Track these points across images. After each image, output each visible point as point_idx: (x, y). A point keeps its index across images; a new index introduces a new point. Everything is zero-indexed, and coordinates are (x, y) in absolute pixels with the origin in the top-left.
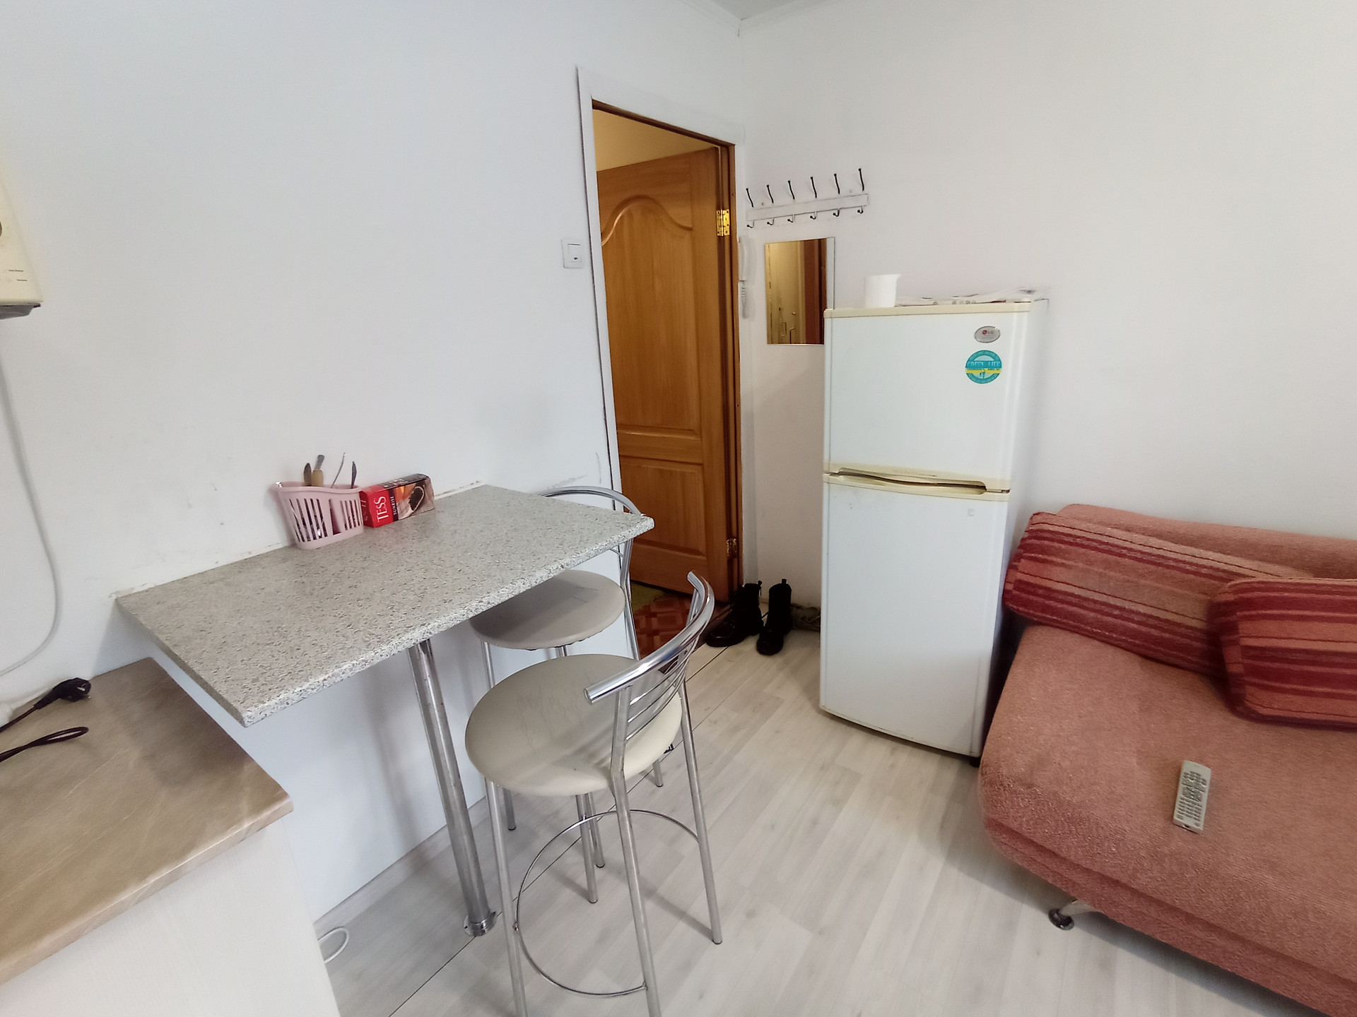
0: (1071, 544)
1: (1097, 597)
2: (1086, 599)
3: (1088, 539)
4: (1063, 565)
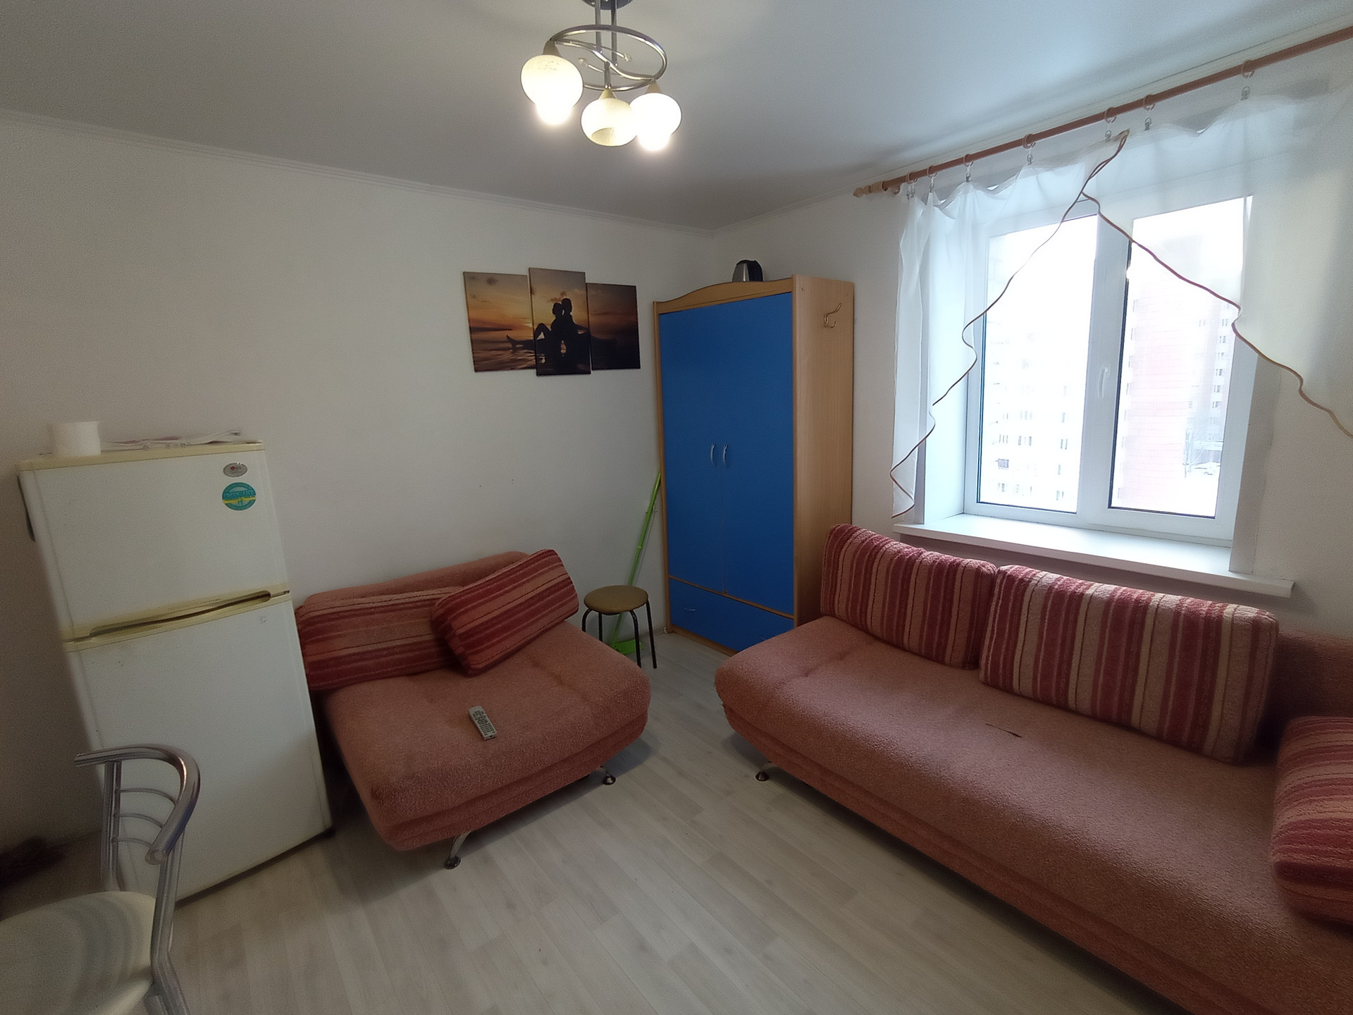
0: (338, 619)
1: (370, 648)
2: (364, 653)
3: (347, 611)
4: (339, 636)
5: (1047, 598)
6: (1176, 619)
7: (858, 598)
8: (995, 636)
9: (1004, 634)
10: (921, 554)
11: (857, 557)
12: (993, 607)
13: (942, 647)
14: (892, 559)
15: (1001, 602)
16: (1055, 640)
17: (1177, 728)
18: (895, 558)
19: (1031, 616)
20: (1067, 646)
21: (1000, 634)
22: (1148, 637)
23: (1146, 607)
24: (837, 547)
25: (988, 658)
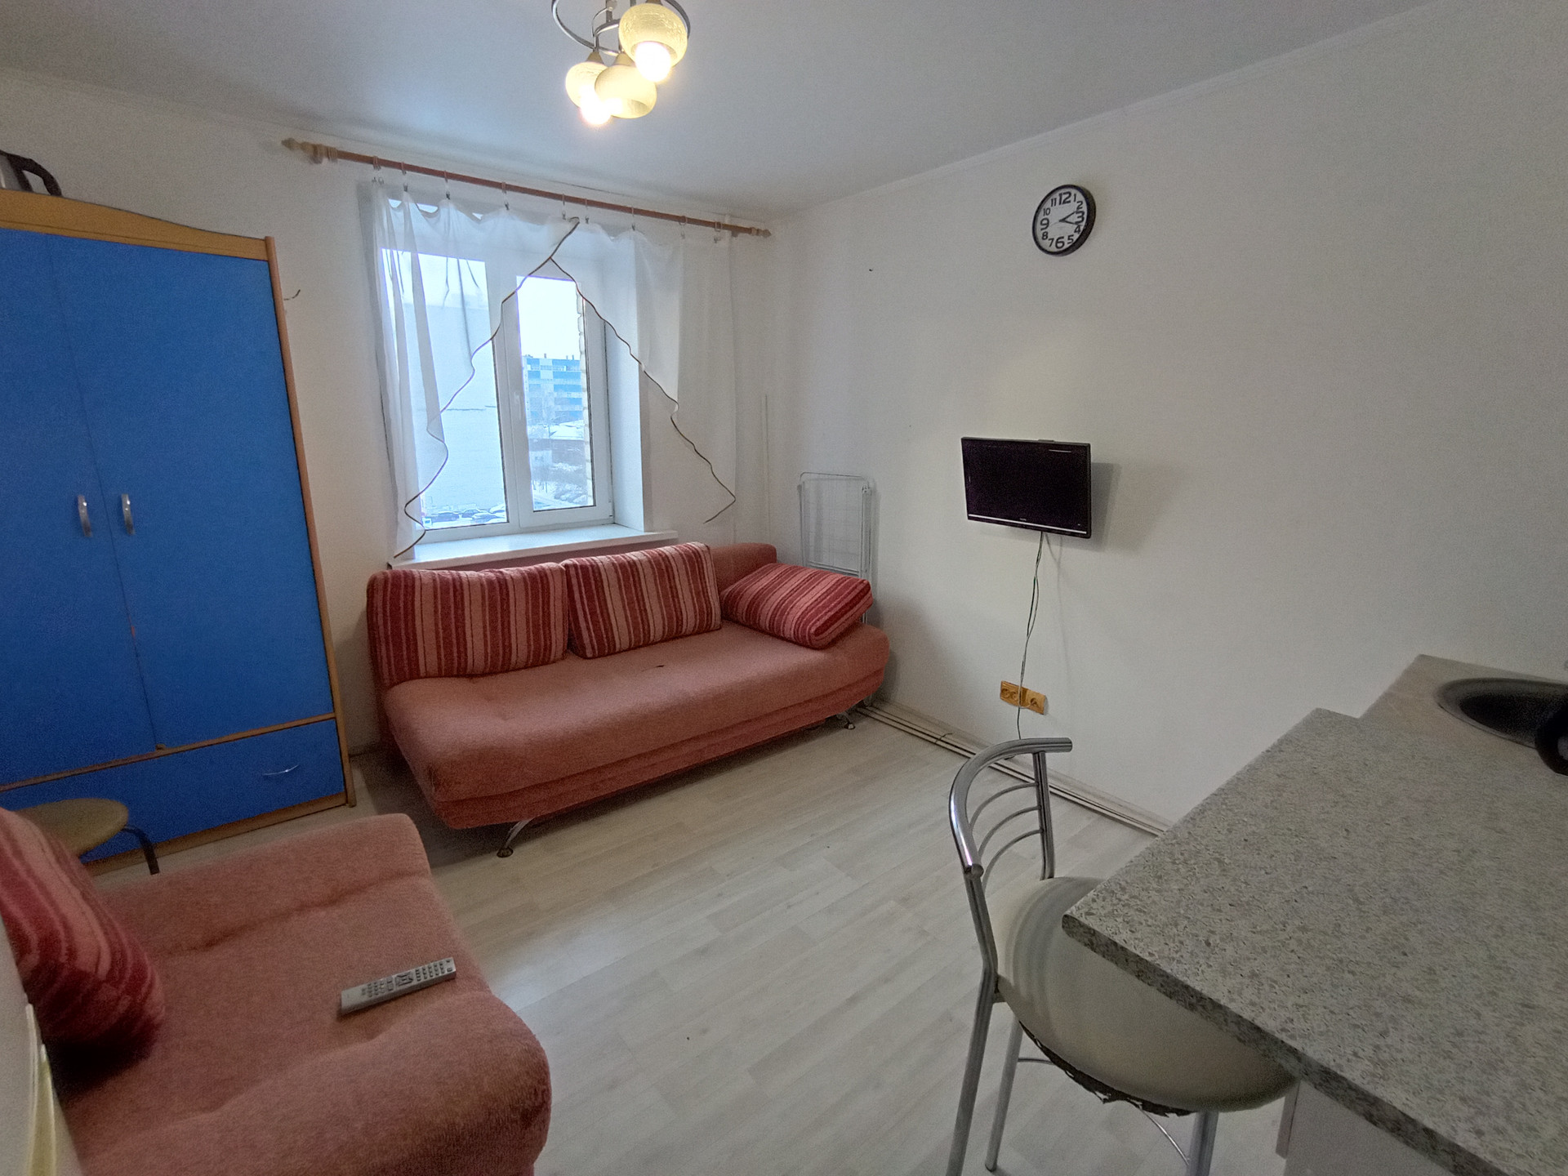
5: (616, 571)
6: (683, 558)
7: (451, 641)
8: (589, 617)
9: (596, 612)
10: (501, 572)
11: (439, 596)
12: (577, 595)
13: (548, 648)
14: (482, 585)
15: (583, 588)
16: (632, 598)
17: (702, 620)
18: (485, 583)
19: (612, 589)
20: (641, 599)
21: (593, 613)
22: (676, 573)
23: (666, 556)
24: (405, 595)
25: (590, 636)
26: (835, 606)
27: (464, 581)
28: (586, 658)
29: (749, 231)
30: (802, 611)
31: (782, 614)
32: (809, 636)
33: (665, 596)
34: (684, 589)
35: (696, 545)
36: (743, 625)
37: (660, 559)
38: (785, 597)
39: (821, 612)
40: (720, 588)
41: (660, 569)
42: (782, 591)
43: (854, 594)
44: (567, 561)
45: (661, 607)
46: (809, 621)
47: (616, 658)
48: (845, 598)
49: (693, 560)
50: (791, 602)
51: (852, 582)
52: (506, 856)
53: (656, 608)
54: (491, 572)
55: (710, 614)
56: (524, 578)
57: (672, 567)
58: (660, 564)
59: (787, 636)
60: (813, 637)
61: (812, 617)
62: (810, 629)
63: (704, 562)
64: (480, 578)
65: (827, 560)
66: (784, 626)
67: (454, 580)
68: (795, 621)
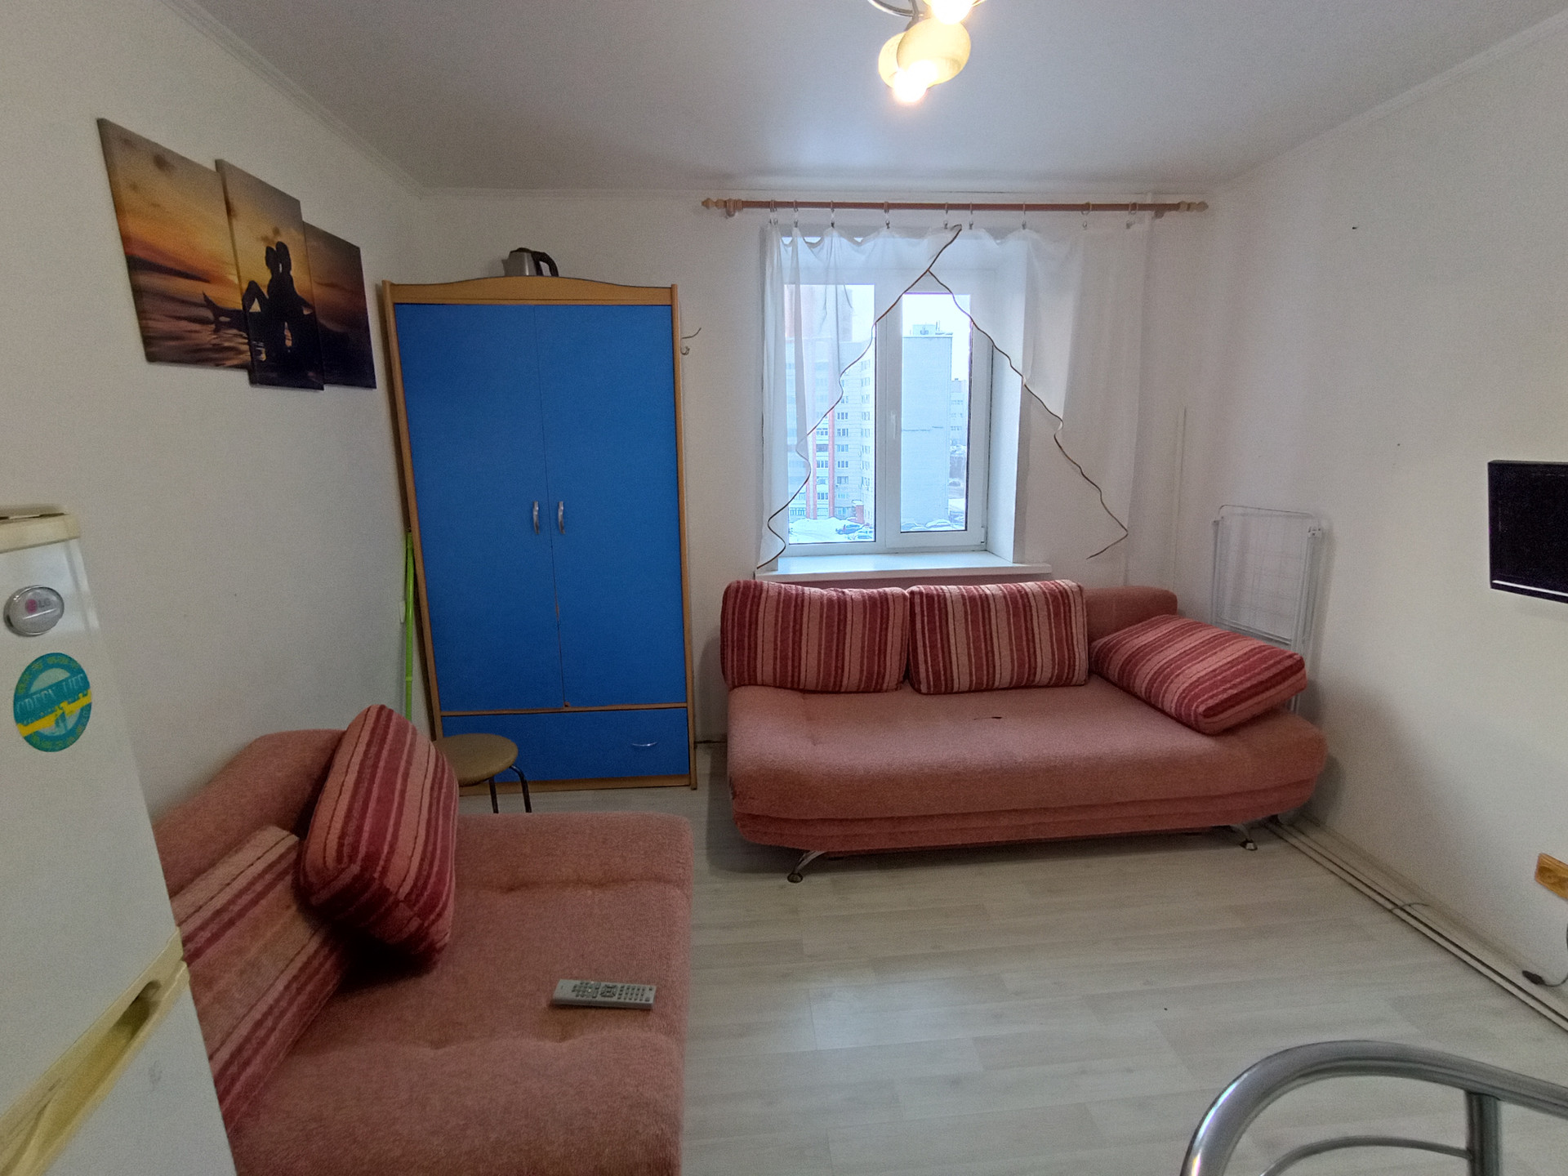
5: (964, 604)
6: (1046, 598)
7: (787, 654)
8: (928, 650)
9: (936, 645)
10: (843, 593)
11: (781, 610)
12: (919, 626)
13: (881, 676)
14: (822, 603)
15: (926, 618)
16: (979, 636)
17: (1061, 670)
18: (825, 602)
19: (957, 624)
20: (988, 638)
21: (933, 647)
22: (1035, 614)
23: (1026, 593)
24: (752, 605)
25: (927, 671)
26: (1241, 683)
27: (806, 598)
28: (919, 691)
29: (1175, 207)
30: (1190, 681)
31: (1163, 682)
32: (1196, 716)
33: (1019, 638)
34: (1042, 633)
35: (1066, 583)
36: (1115, 685)
37: (1018, 595)
38: (1172, 660)
39: (1217, 688)
40: (1091, 639)
41: (1016, 607)
42: (1170, 651)
43: (1274, 671)
44: (915, 588)
45: (1011, 650)
46: (1197, 696)
47: (953, 696)
48: (1259, 674)
49: (1059, 601)
50: (1179, 667)
51: (1274, 654)
52: (795, 882)
53: (1006, 653)
54: (835, 590)
55: (1072, 667)
56: (864, 601)
57: (1031, 607)
58: (1017, 601)
59: (1168, 710)
60: (1200, 718)
61: (1205, 691)
62: (1197, 707)
63: (1073, 605)
64: (822, 596)
65: (1246, 620)
66: (1163, 697)
67: (797, 595)
68: (1178, 694)
